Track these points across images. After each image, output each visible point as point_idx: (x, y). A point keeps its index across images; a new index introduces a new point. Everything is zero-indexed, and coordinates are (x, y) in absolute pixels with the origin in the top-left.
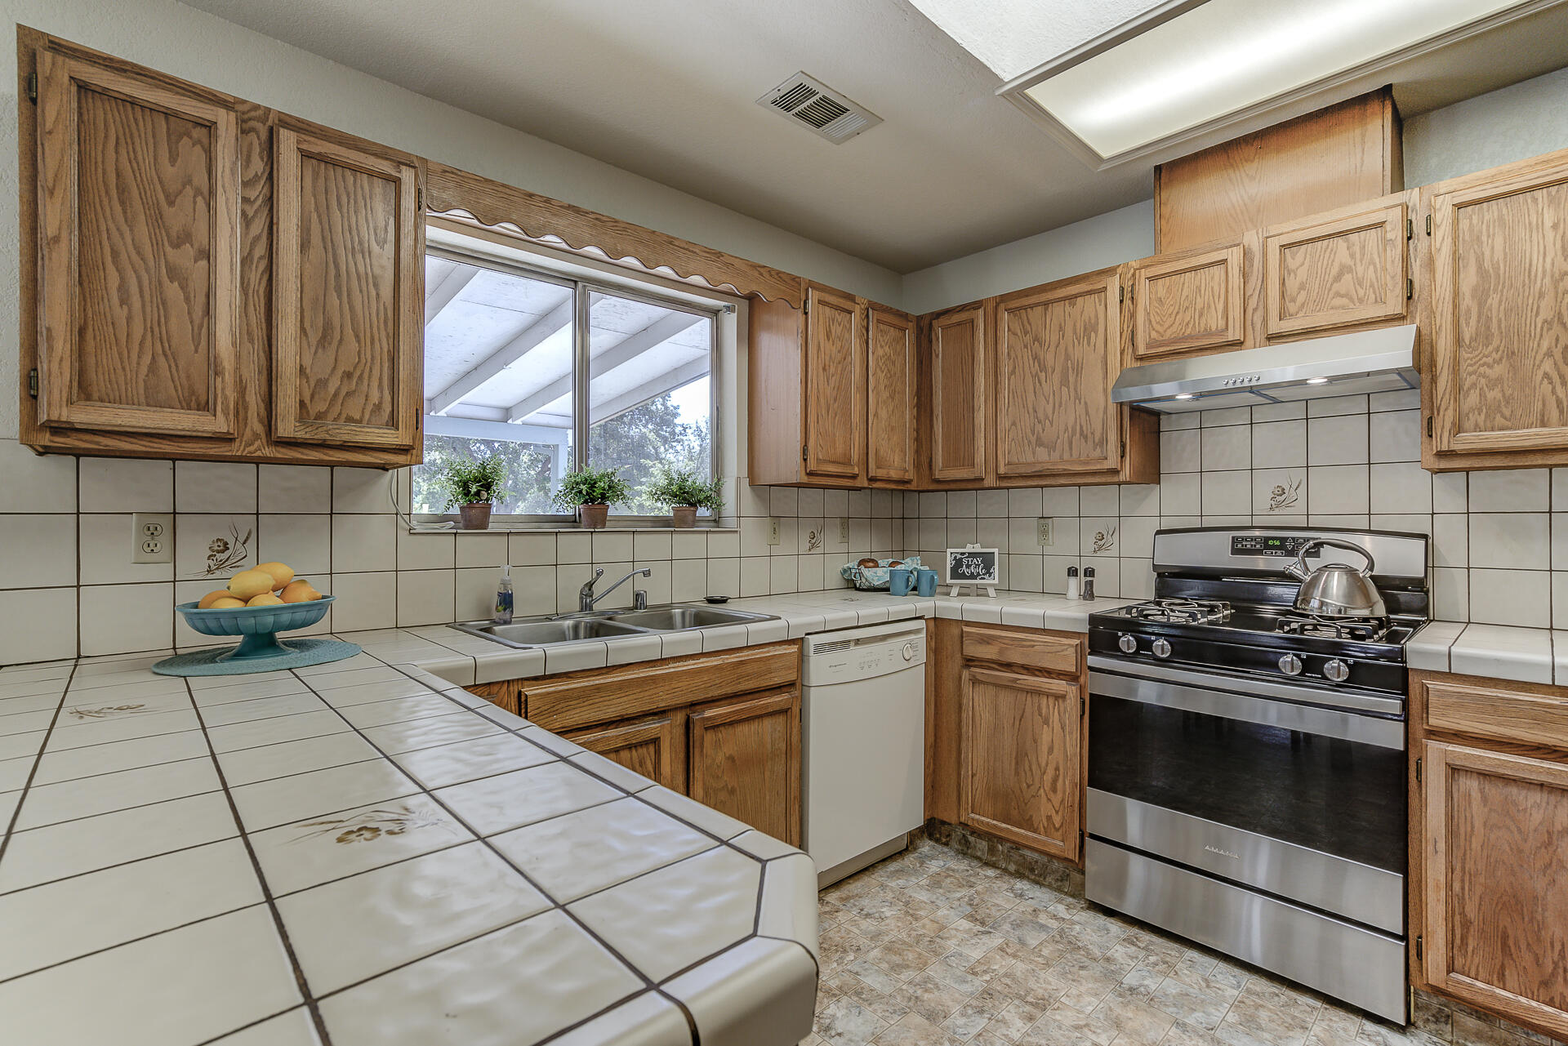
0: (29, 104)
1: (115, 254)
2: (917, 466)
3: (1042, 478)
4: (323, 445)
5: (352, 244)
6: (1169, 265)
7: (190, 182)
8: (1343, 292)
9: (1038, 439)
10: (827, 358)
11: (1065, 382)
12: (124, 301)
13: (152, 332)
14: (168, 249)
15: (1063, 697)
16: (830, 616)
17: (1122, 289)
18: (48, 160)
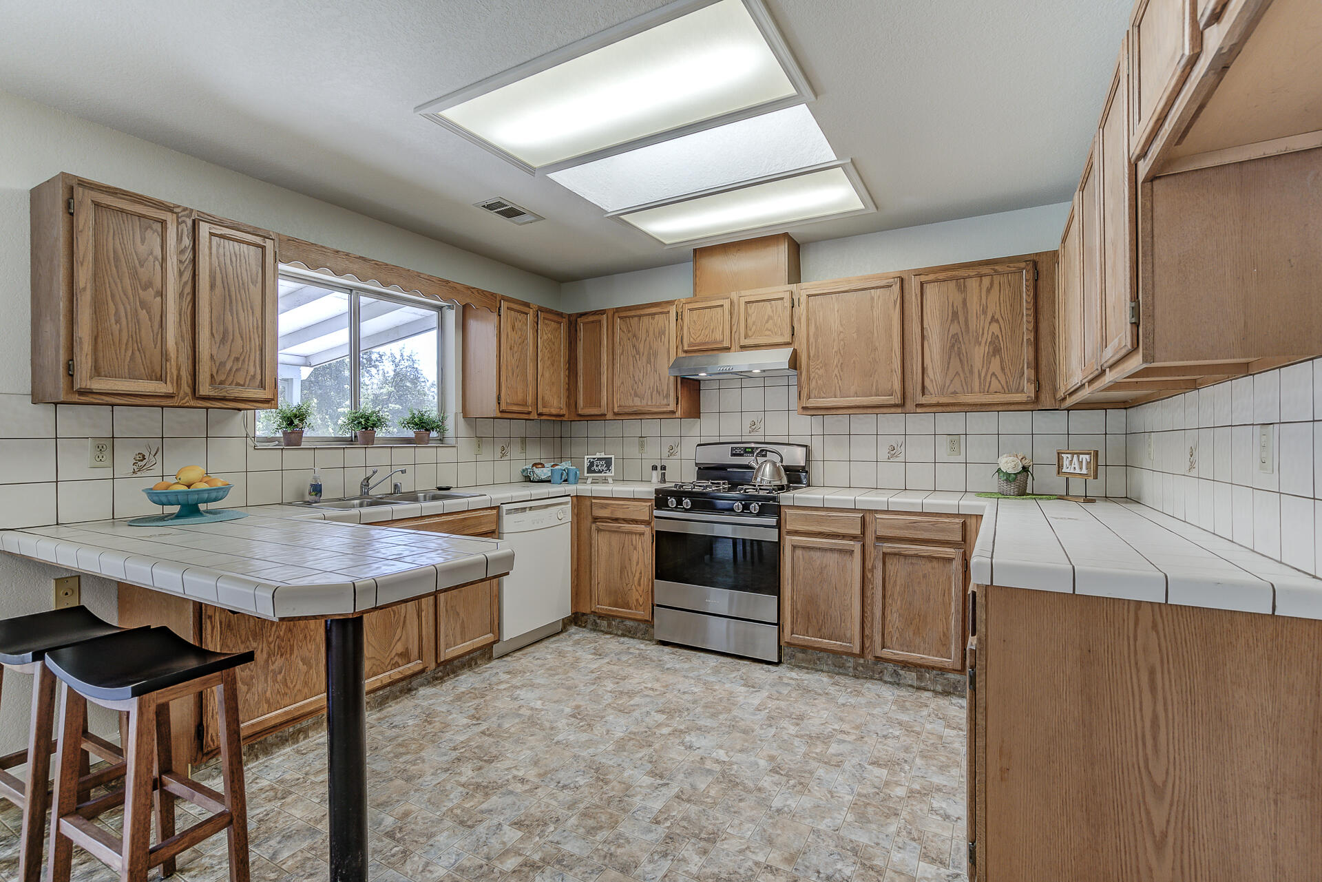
0: (69, 216)
1: (113, 296)
2: (568, 405)
3: (638, 414)
4: (224, 399)
5: (239, 285)
6: (698, 303)
7: (152, 253)
8: (769, 328)
9: (635, 392)
10: (513, 342)
11: (649, 362)
12: (118, 321)
13: (132, 338)
14: (140, 291)
15: (643, 534)
16: (514, 494)
17: (677, 313)
18: (80, 246)
